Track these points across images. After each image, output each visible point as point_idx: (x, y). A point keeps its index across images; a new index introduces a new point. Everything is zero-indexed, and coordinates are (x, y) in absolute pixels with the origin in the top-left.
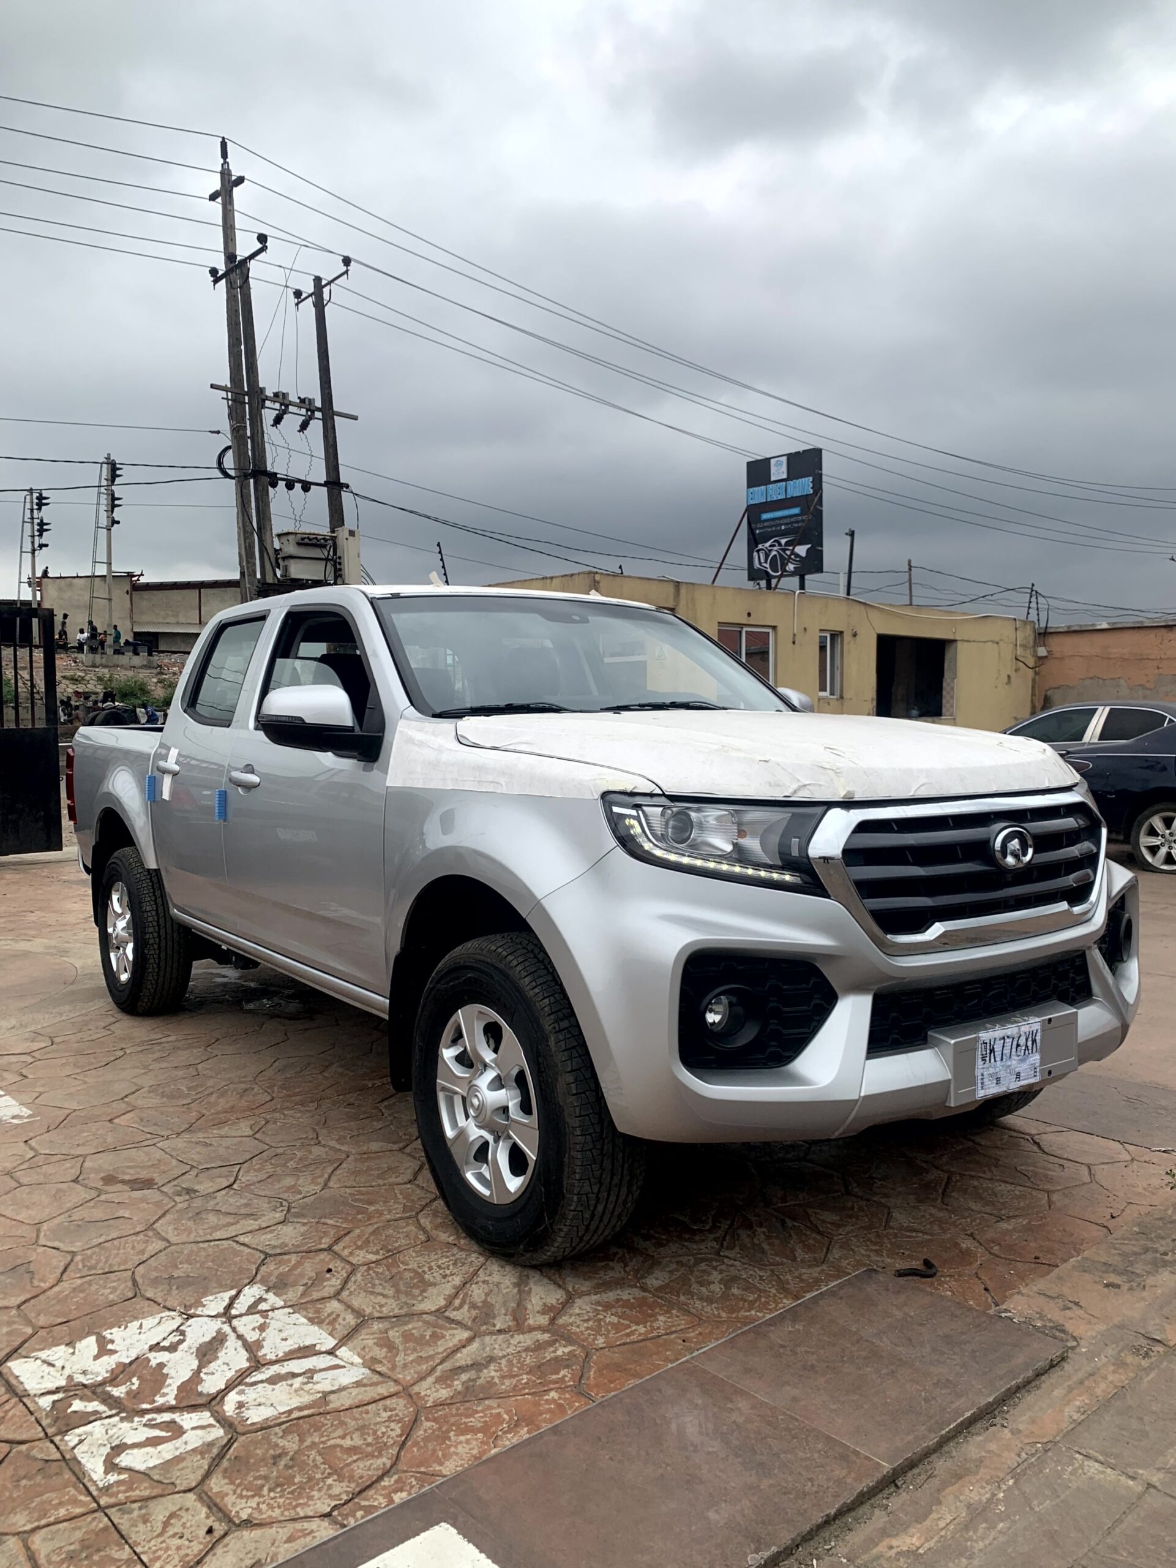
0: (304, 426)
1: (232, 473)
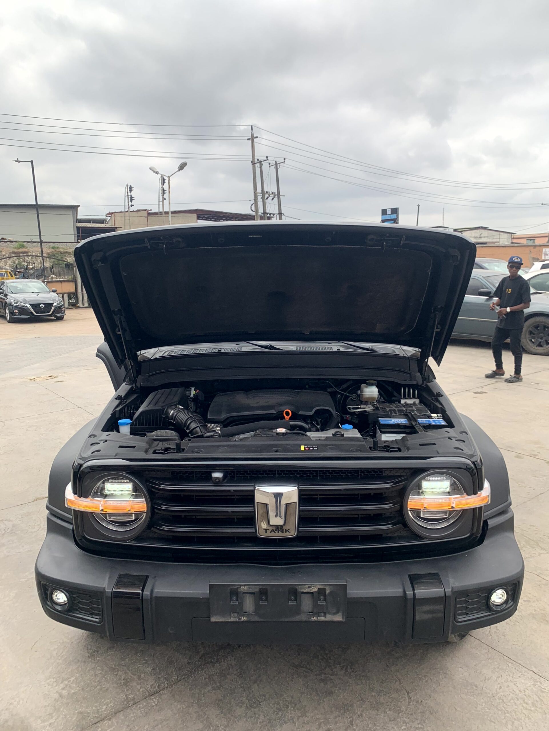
0: (273, 199)
1: (254, 210)
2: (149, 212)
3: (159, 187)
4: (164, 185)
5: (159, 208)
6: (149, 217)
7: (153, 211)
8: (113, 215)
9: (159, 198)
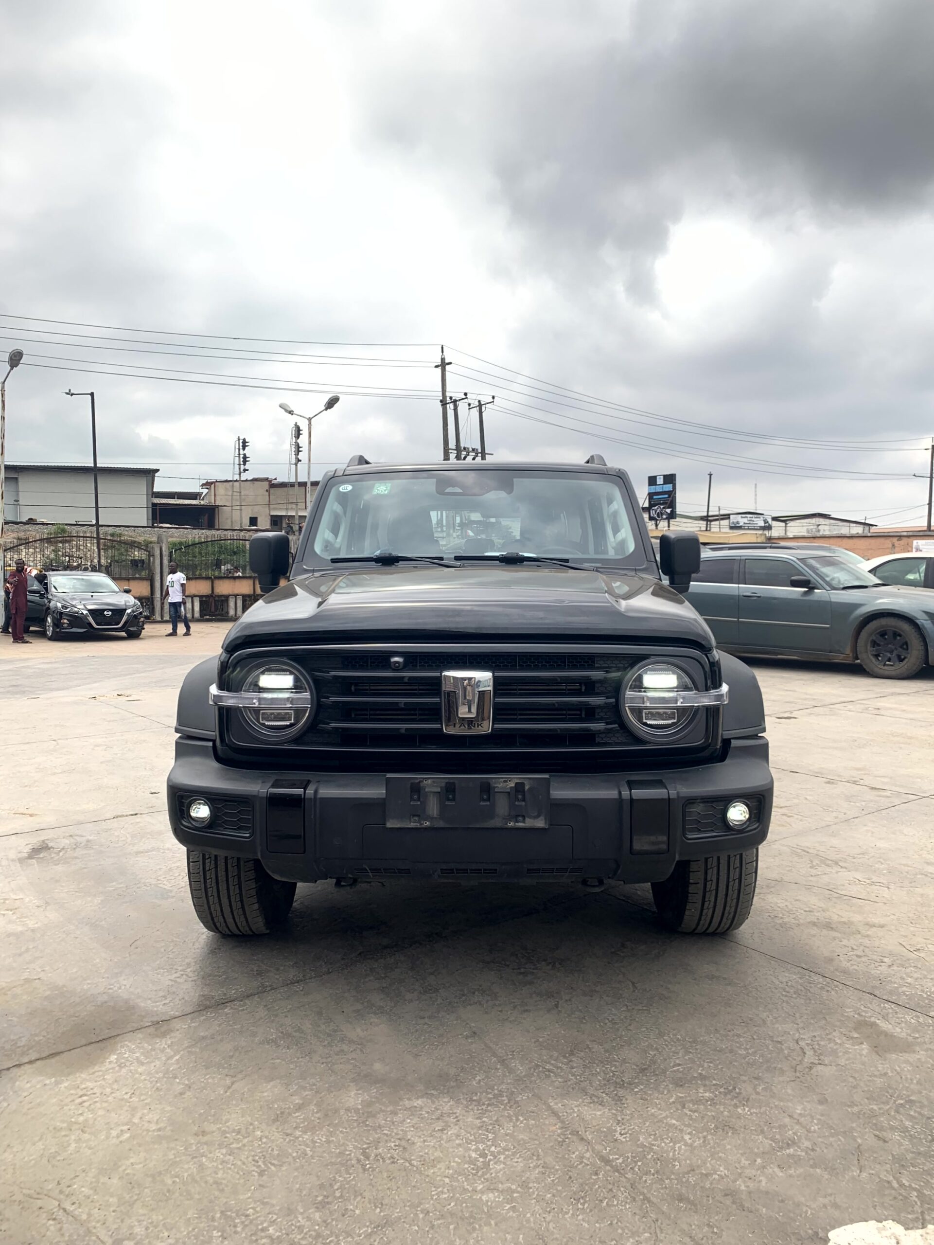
2: (274, 482)
3: (291, 442)
4: (298, 438)
5: (289, 474)
6: (272, 490)
7: (280, 480)
8: (213, 486)
9: (290, 458)
